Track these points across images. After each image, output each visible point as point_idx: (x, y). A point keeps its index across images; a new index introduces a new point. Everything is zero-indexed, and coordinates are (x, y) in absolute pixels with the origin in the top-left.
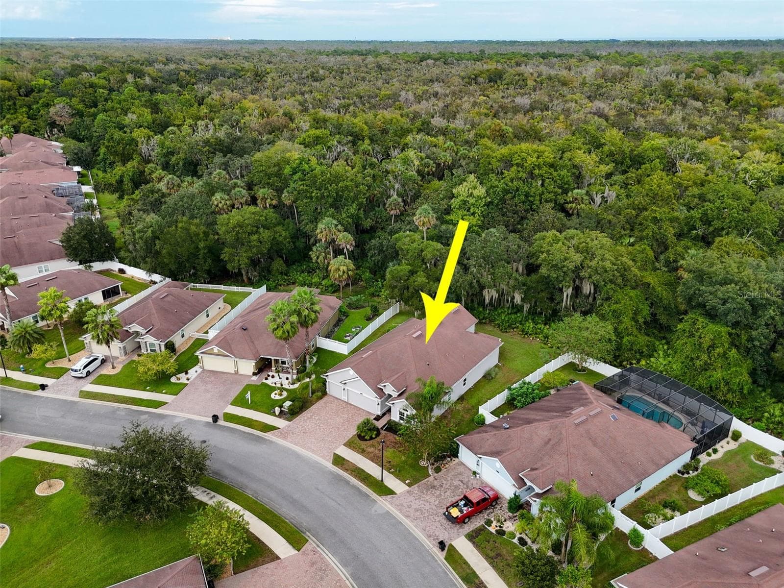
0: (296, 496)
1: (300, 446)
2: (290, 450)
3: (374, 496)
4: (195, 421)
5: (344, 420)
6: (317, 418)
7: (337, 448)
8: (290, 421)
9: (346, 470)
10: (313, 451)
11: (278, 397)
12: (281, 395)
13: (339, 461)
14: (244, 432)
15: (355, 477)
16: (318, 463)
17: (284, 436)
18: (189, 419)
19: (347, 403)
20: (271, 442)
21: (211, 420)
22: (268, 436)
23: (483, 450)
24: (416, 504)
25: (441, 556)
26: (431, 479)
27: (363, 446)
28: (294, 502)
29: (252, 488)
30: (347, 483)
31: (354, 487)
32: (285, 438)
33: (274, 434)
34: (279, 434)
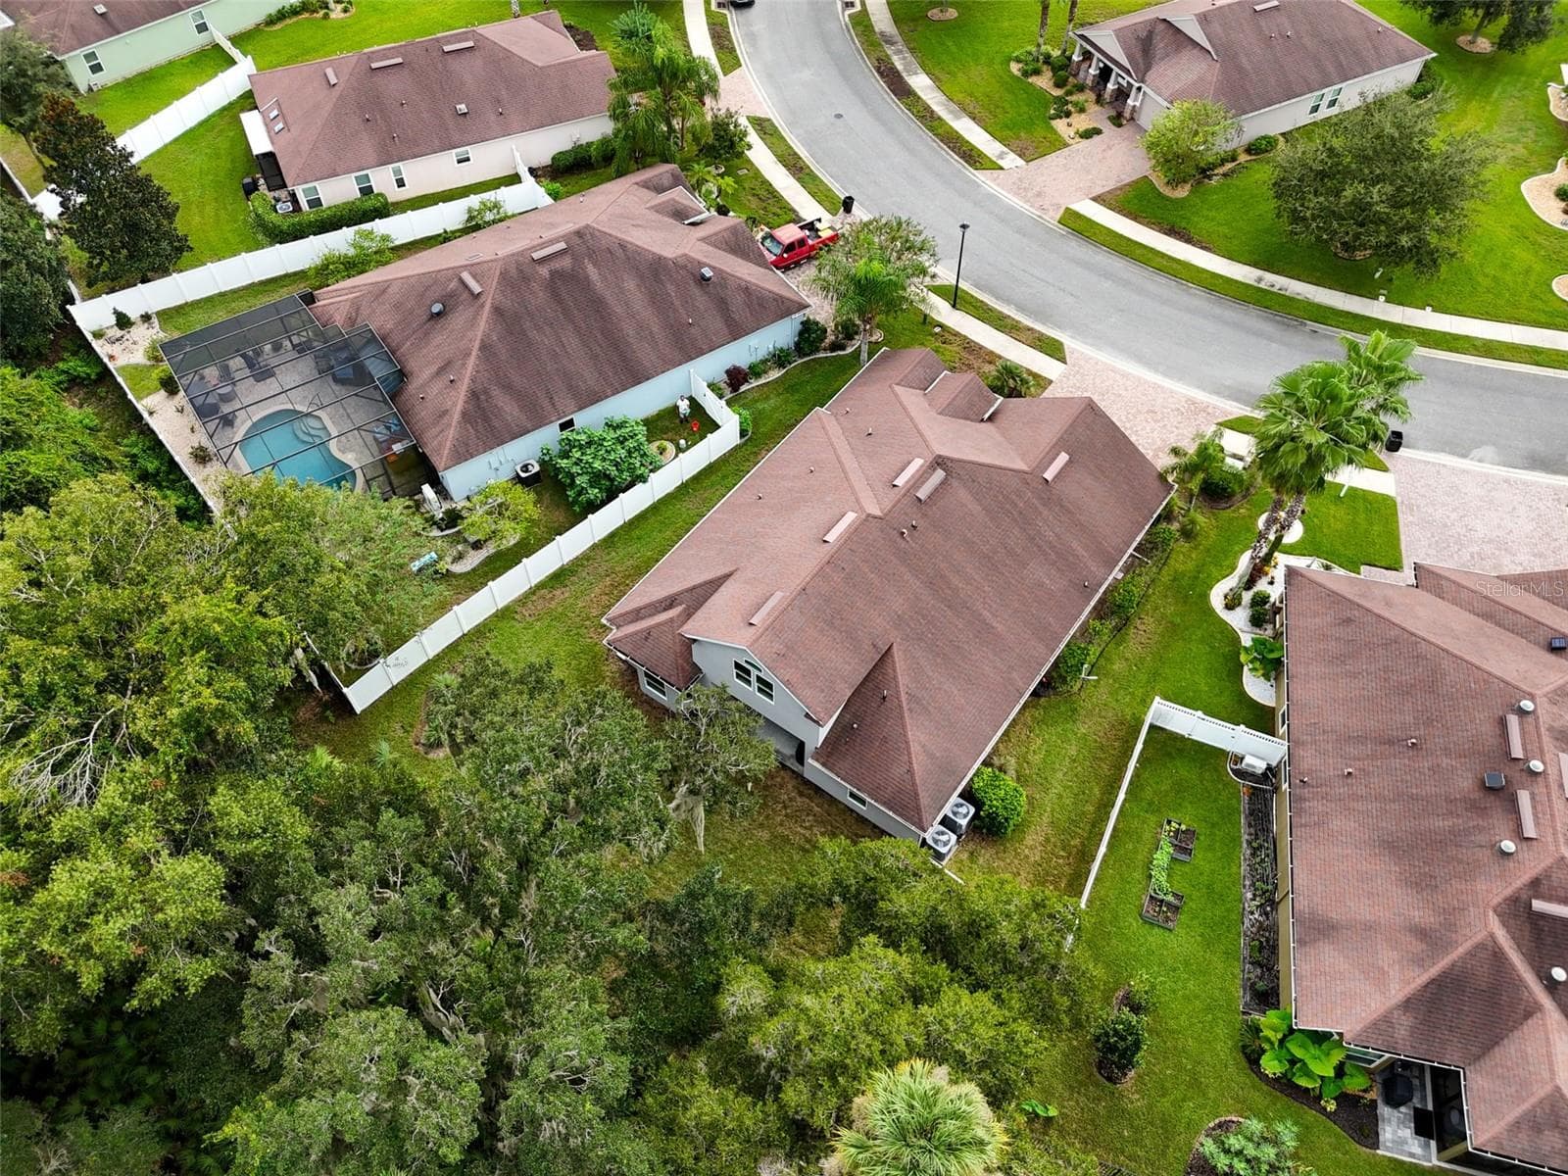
0: (1107, 284)
1: (1146, 382)
2: (1165, 375)
7: (1065, 375)
9: (1030, 328)
13: (1052, 349)
15: (1008, 316)
16: (1091, 345)
17: (1196, 409)
18: (1464, 456)
20: (1218, 393)
22: (1237, 412)
28: (1107, 275)
29: (1198, 299)
30: (1021, 308)
32: (1192, 402)
33: (1225, 413)
34: (1210, 410)
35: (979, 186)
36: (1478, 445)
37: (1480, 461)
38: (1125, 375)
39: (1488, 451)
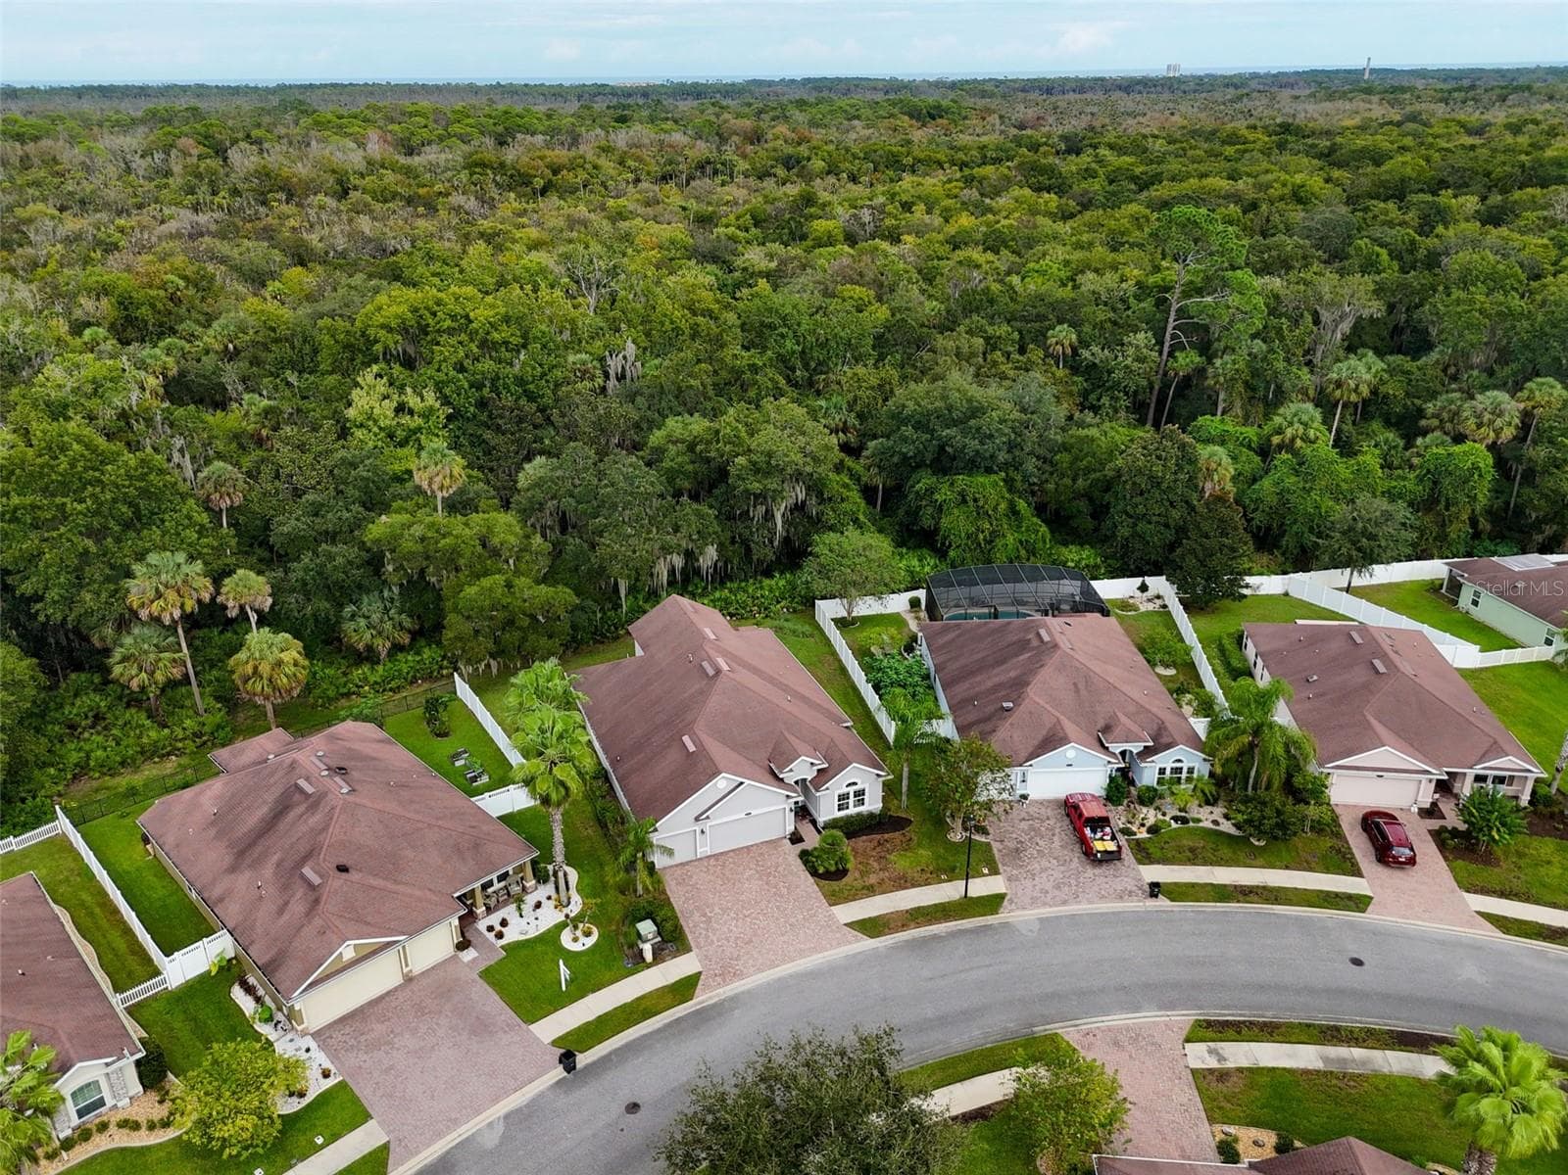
0: (930, 1013)
1: (784, 962)
3: (990, 920)
4: (527, 1106)
5: (760, 879)
6: (717, 910)
7: (831, 917)
8: (689, 950)
9: (904, 927)
10: (815, 950)
11: (590, 941)
12: (588, 934)
13: (871, 927)
14: (658, 1031)
15: (930, 923)
17: (727, 973)
18: (507, 1117)
19: (716, 856)
20: (734, 1001)
21: (559, 1072)
22: (702, 998)
23: (1024, 754)
24: (1044, 882)
25: (1163, 902)
26: (996, 846)
27: (859, 884)
28: (943, 1021)
31: (953, 935)
32: (738, 975)
33: (708, 987)
34: (718, 979)
35: (1160, 1008)
36: (505, 1139)
37: (490, 1125)
38: (802, 953)
39: (491, 1140)
